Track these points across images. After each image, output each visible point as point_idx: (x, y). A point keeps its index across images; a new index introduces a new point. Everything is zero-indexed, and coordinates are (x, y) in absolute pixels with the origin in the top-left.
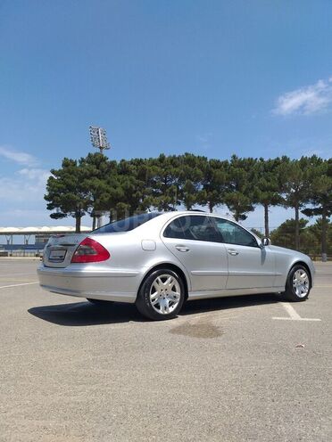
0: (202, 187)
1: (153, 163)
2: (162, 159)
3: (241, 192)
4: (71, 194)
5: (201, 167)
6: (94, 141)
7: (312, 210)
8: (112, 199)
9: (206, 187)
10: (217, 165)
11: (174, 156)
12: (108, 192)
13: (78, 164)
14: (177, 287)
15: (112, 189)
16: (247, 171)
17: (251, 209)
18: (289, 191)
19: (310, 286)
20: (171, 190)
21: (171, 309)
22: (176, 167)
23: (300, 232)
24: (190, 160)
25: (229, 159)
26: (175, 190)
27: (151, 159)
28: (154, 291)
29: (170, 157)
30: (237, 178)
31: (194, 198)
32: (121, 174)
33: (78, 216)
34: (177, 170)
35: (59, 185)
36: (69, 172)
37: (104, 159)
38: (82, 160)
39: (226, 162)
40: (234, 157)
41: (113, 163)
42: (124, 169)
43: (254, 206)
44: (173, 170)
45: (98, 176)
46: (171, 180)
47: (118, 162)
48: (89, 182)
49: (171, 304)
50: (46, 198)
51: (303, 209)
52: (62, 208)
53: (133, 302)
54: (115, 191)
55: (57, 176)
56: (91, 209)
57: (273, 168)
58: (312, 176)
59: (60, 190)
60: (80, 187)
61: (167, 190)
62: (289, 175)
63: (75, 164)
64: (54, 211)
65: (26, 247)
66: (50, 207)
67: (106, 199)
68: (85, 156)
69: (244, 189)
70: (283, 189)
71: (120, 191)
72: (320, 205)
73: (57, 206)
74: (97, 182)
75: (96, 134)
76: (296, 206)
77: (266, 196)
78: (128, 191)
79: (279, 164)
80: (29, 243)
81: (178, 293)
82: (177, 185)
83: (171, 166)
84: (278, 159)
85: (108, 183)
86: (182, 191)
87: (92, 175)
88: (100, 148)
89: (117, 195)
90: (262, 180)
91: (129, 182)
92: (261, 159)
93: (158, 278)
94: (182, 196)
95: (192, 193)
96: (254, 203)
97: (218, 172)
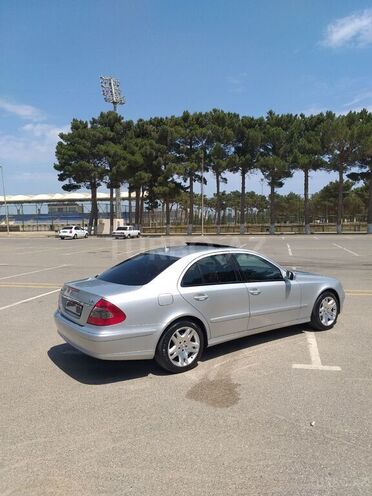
0: (233, 149)
1: (175, 122)
2: (186, 117)
3: (278, 155)
4: (84, 163)
5: (231, 126)
6: (107, 94)
7: (358, 174)
8: (130, 167)
9: (238, 150)
10: (250, 123)
11: (200, 114)
12: (125, 159)
13: (89, 126)
14: (197, 337)
15: (129, 156)
16: (286, 129)
17: (289, 175)
18: (332, 153)
19: (338, 312)
20: (197, 156)
21: (190, 360)
22: (203, 127)
23: (344, 195)
24: (219, 119)
25: (265, 116)
26: (202, 155)
27: (173, 117)
28: (172, 344)
29: (195, 114)
30: (274, 139)
31: (224, 164)
32: (138, 137)
33: (94, 188)
34: (204, 130)
35: (69, 153)
36: (79, 136)
37: (118, 119)
38: (94, 122)
39: (261, 119)
40: (271, 113)
41: (129, 124)
42: (141, 131)
43: (292, 171)
44: (199, 130)
45: (113, 140)
46: (197, 143)
47: (135, 122)
48: (103, 147)
49: (190, 355)
50: (56, 167)
51: (348, 173)
52: (74, 179)
53: (152, 357)
54: (133, 158)
55: (66, 140)
56: (107, 179)
57: (315, 126)
58: (360, 136)
59: (71, 158)
60: (93, 154)
61: (193, 156)
62: (333, 135)
63: (86, 126)
64: (66, 182)
65: (39, 217)
66: (61, 178)
67: (123, 168)
68: (97, 116)
69: (281, 151)
70: (326, 150)
71: (139, 158)
72: (368, 169)
73: (69, 176)
74: (113, 148)
75: (107, 85)
76: (341, 170)
77: (307, 161)
78: (148, 158)
79: (322, 121)
80: (42, 213)
81: (197, 344)
82: (204, 148)
83: (197, 126)
84: (321, 114)
85: (125, 148)
86: (209, 156)
87: (106, 139)
88: (114, 103)
89: (136, 162)
90: (303, 142)
91: (148, 147)
92: (302, 116)
93: (177, 332)
94: (211, 161)
95: (222, 159)
96: (293, 168)
97: (251, 133)
